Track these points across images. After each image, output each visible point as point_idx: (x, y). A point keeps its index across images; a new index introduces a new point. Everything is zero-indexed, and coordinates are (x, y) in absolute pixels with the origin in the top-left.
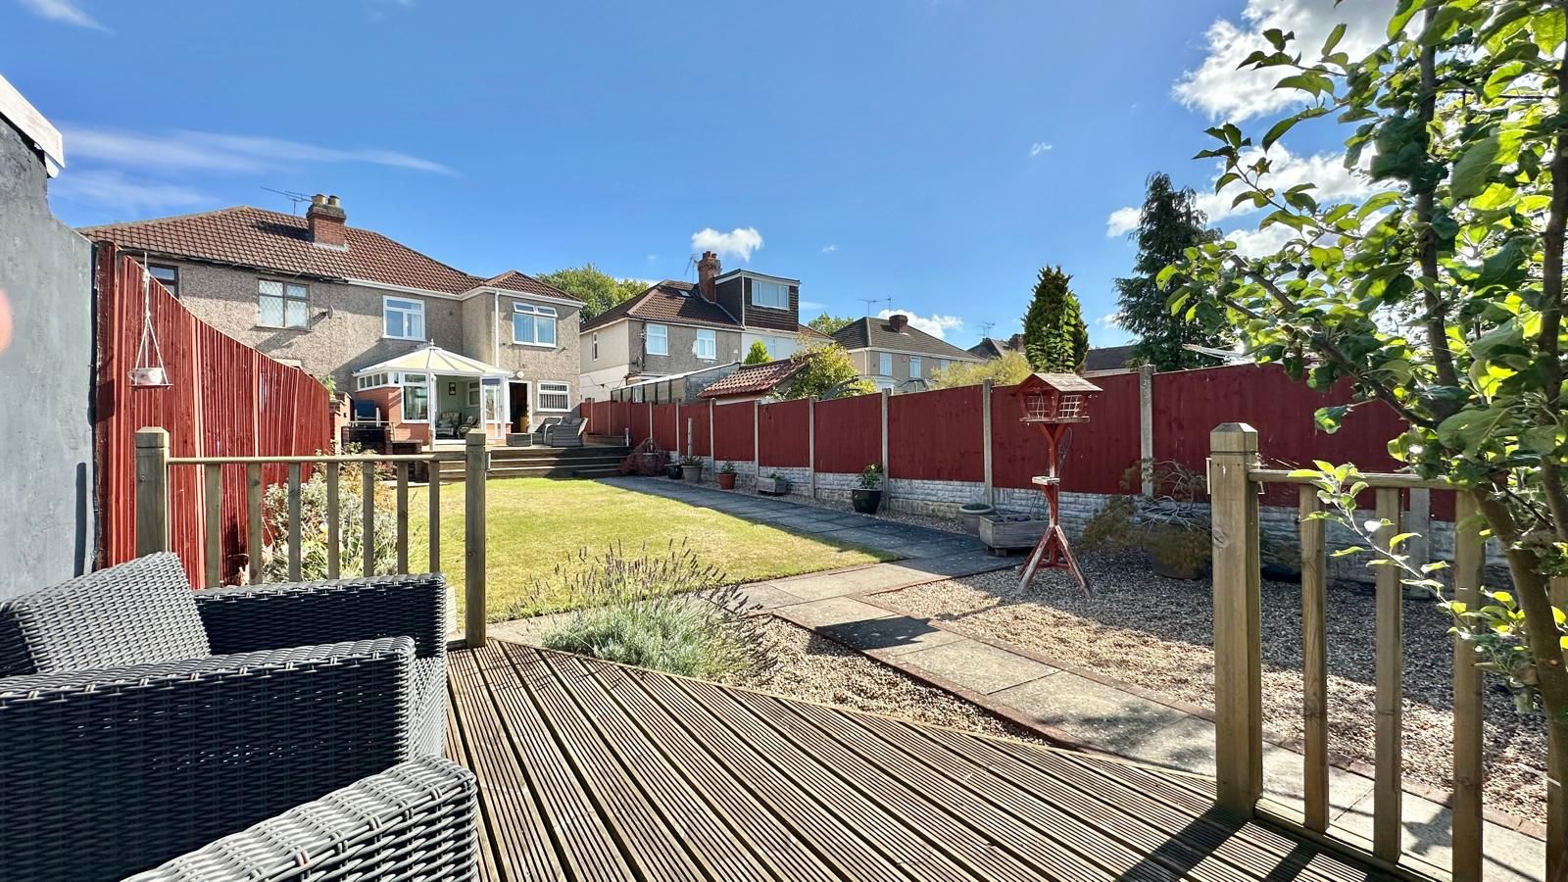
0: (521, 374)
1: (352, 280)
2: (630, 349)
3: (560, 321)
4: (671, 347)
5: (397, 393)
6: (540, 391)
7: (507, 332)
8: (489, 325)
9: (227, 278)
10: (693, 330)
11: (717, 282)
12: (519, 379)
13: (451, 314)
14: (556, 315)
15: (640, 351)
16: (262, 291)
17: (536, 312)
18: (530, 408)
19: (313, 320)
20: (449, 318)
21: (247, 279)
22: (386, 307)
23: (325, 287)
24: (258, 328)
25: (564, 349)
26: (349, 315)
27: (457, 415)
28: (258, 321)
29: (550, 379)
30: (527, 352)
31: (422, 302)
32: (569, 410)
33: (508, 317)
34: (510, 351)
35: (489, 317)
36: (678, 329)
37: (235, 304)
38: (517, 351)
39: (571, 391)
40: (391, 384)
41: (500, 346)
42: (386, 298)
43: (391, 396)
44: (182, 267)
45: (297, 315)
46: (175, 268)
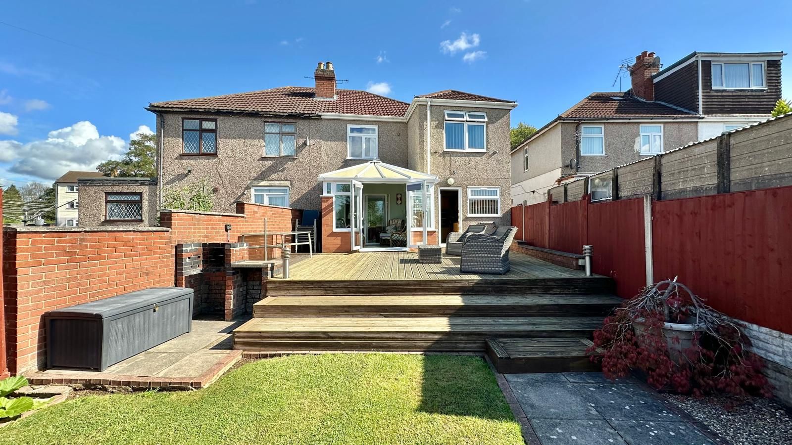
0: (451, 181)
1: (325, 115)
2: (563, 153)
3: (490, 126)
4: (608, 146)
5: (329, 202)
6: (470, 197)
7: (438, 140)
8: (422, 136)
9: (246, 122)
10: (635, 126)
11: (656, 80)
12: (449, 186)
13: (399, 135)
14: (486, 120)
15: (574, 153)
16: (267, 131)
17: (467, 118)
18: (460, 214)
19: (299, 149)
20: (397, 139)
21: (257, 122)
22: (349, 134)
23: (306, 122)
24: (263, 159)
25: (494, 153)
26: (323, 142)
27: (400, 222)
28: (264, 153)
29: (480, 184)
30: (457, 159)
31: (376, 127)
32: (499, 215)
33: (439, 126)
34: (441, 159)
35: (422, 128)
36: (617, 127)
37: (248, 141)
38: (447, 158)
39: (502, 194)
40: (325, 194)
41: (432, 154)
42: (349, 126)
43: (324, 205)
44: (219, 118)
45: (287, 148)
46: (215, 120)
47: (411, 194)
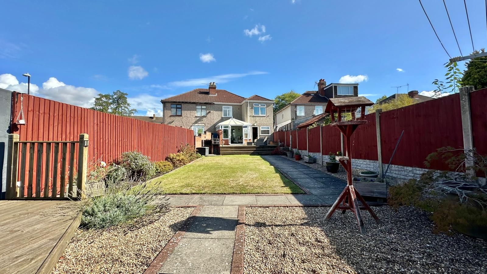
0: (255, 125)
1: (215, 103)
2: (291, 115)
3: (267, 108)
4: (305, 113)
5: (221, 131)
6: (261, 129)
7: (251, 113)
8: (247, 111)
9: (191, 105)
10: (314, 106)
11: (324, 89)
12: (255, 126)
13: (239, 109)
14: (266, 106)
15: (295, 115)
16: (197, 108)
17: (260, 106)
18: (258, 134)
19: (207, 114)
20: (238, 110)
21: (194, 105)
22: (223, 109)
23: (209, 105)
24: (196, 117)
25: (268, 116)
26: (215, 112)
27: (240, 137)
28: (196, 115)
29: (264, 126)
30: (257, 118)
31: (232, 107)
32: (270, 135)
33: (252, 108)
34: (252, 118)
35: (247, 109)
36: (308, 107)
37: (192, 111)
38: (254, 118)
39: (270, 129)
40: (221, 129)
41: (250, 117)
42: (223, 106)
44: (182, 104)
45: (204, 113)
46: (181, 105)
47: (244, 129)
